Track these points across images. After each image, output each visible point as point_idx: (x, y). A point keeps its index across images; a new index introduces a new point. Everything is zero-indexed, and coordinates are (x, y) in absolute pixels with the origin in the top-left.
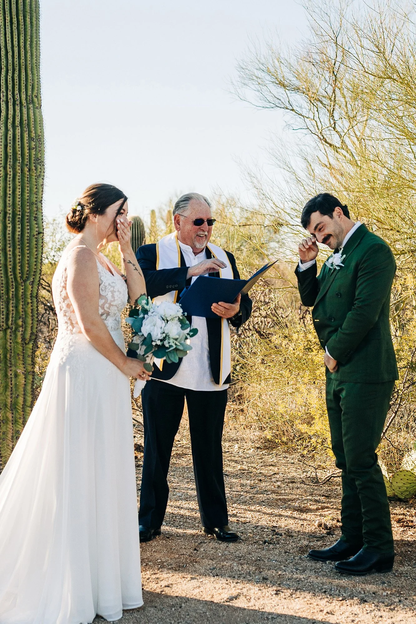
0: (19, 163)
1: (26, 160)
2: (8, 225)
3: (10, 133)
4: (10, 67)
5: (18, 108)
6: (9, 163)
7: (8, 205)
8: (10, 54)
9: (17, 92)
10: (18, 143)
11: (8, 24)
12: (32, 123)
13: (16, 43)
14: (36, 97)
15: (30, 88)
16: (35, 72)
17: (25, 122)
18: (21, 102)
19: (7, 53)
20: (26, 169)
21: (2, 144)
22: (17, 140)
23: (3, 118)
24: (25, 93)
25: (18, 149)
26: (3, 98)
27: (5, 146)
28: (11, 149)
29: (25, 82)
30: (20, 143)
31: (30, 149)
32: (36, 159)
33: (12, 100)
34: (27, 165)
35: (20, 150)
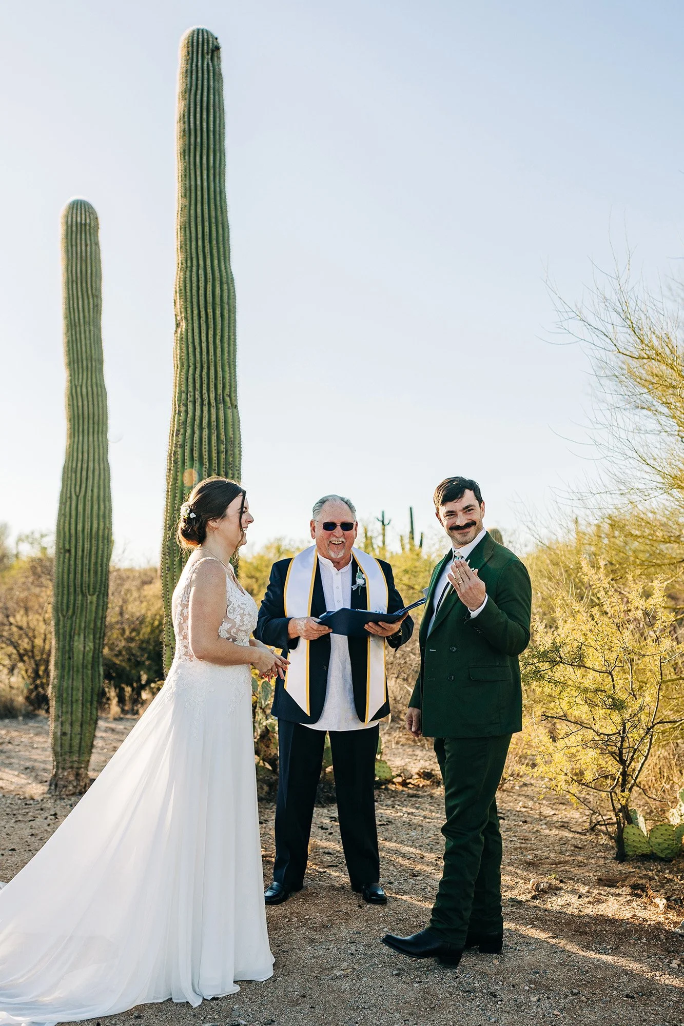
0: (206, 468)
1: (214, 465)
3: (196, 436)
4: (198, 365)
5: (206, 409)
8: (198, 350)
9: (205, 391)
10: (205, 446)
11: (196, 318)
12: (222, 424)
13: (204, 339)
14: (230, 396)
15: (220, 386)
16: (227, 369)
17: (214, 424)
18: (209, 403)
19: (195, 349)
21: (187, 448)
22: (204, 443)
23: (189, 420)
24: (214, 392)
25: (204, 453)
26: (190, 399)
27: (192, 450)
28: (197, 453)
29: (213, 380)
30: (207, 447)
31: (218, 453)
32: (227, 463)
33: (199, 400)
34: (215, 470)
35: (207, 453)
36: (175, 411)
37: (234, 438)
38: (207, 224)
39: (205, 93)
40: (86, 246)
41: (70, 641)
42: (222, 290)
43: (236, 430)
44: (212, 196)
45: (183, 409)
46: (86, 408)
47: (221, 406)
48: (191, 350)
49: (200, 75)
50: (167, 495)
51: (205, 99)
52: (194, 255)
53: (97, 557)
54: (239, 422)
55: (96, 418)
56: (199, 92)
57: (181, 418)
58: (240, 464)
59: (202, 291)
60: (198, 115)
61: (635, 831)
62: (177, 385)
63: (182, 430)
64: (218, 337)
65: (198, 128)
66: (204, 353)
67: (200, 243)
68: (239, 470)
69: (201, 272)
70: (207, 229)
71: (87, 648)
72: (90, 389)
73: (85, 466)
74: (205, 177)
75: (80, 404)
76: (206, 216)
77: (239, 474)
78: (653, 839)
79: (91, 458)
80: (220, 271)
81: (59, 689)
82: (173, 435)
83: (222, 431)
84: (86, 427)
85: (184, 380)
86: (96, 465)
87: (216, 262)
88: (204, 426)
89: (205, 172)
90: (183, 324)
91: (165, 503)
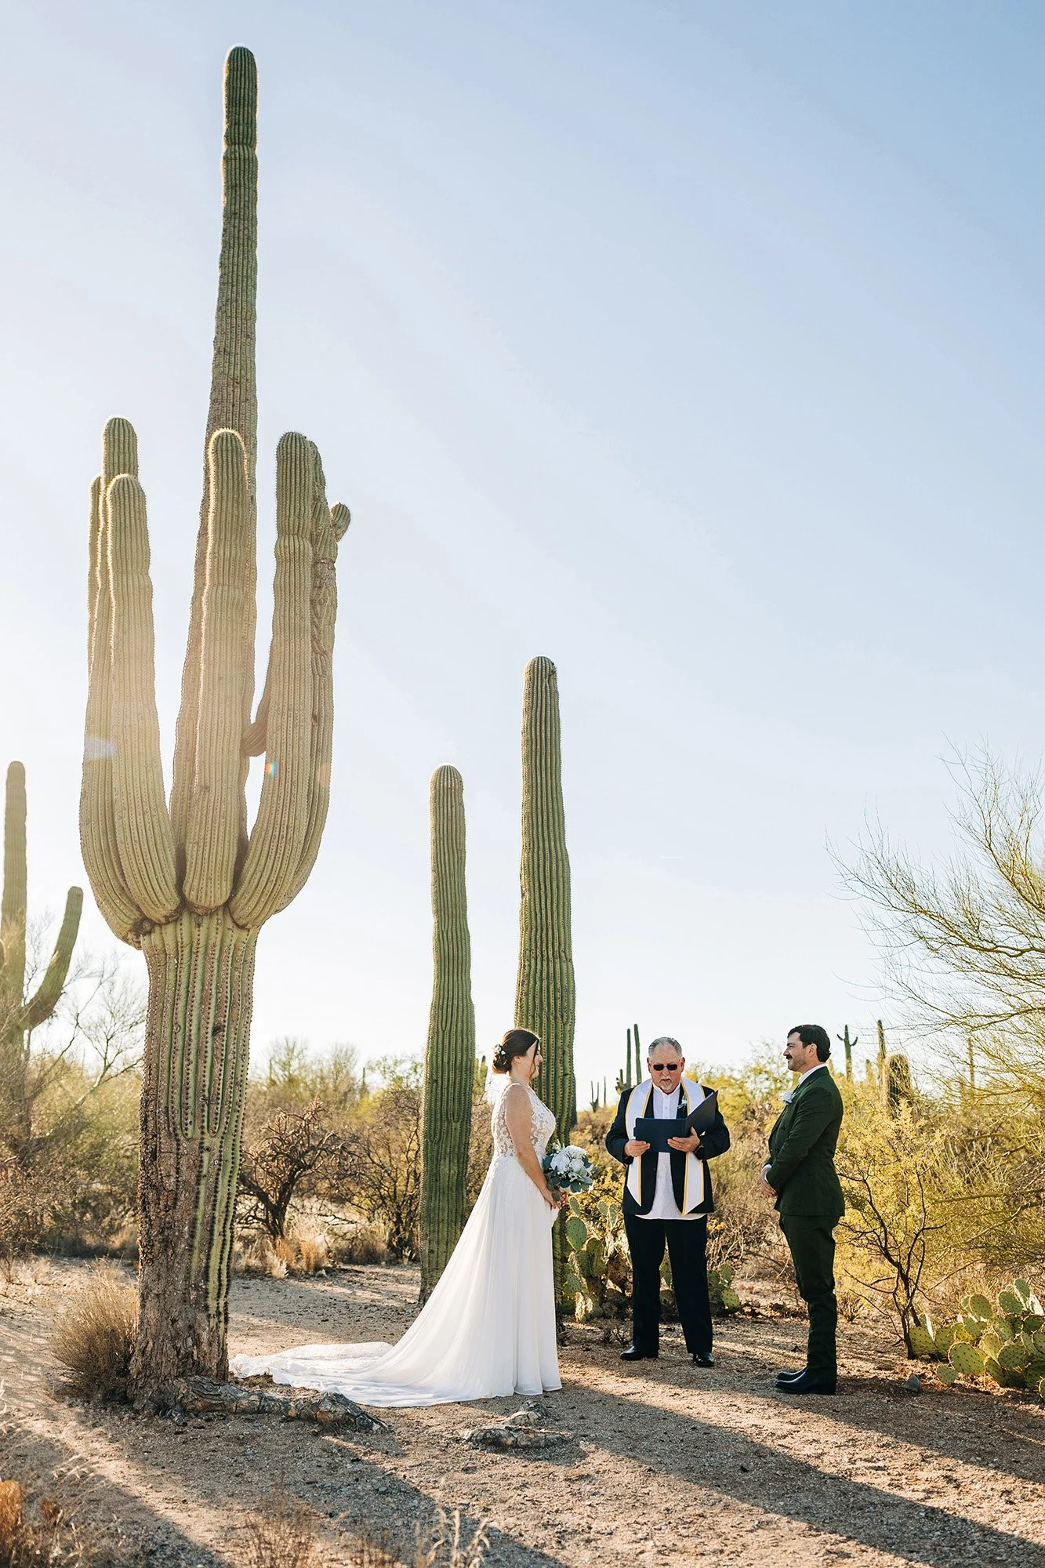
3: (538, 986)
4: (539, 928)
5: (545, 963)
8: (539, 915)
9: (544, 949)
10: (545, 994)
11: (536, 890)
12: (558, 976)
13: (543, 906)
14: (564, 952)
17: (552, 975)
18: (548, 959)
20: (552, 1017)
21: (530, 996)
22: (543, 992)
23: (532, 972)
24: (551, 950)
26: (533, 955)
27: (534, 997)
29: (551, 940)
31: (555, 999)
33: (540, 956)
35: (546, 1000)
37: (569, 985)
38: (545, 814)
39: (544, 710)
40: (452, 807)
41: (436, 1165)
42: (557, 867)
43: (571, 978)
44: (549, 791)
45: (527, 963)
46: (451, 950)
47: (557, 960)
48: (533, 915)
49: (539, 695)
51: (544, 714)
52: (535, 839)
53: (461, 1087)
54: (573, 972)
55: (460, 959)
56: (539, 709)
57: (525, 971)
59: (541, 869)
60: (538, 728)
61: (923, 1333)
62: (522, 943)
63: (526, 981)
64: (555, 905)
65: (538, 738)
66: (544, 918)
67: (540, 830)
69: (541, 852)
70: (545, 818)
71: (452, 1172)
72: (454, 934)
73: (450, 1004)
74: (544, 776)
75: (446, 948)
76: (545, 807)
78: (939, 1340)
79: (456, 996)
80: (556, 851)
81: (427, 1210)
82: (519, 984)
83: (558, 981)
84: (451, 968)
85: (527, 940)
86: (460, 1003)
87: (553, 843)
88: (543, 978)
89: (544, 772)
90: (527, 894)
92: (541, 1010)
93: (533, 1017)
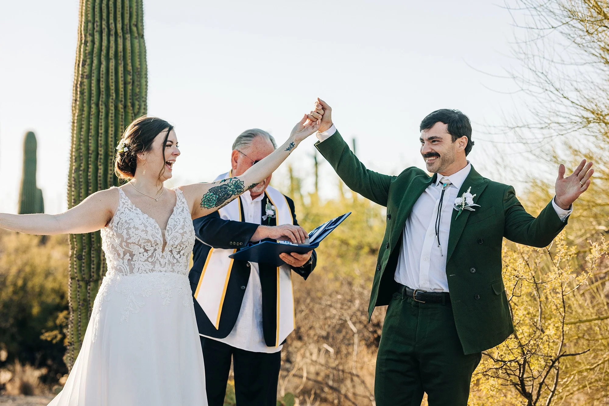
0: (112, 99)
1: (121, 96)
2: (100, 167)
3: (103, 67)
5: (112, 39)
6: (101, 99)
7: (99, 145)
9: (111, 21)
10: (112, 77)
12: (129, 55)
14: (136, 26)
15: (127, 16)
17: (121, 54)
18: (116, 33)
20: (121, 106)
21: (94, 79)
22: (110, 74)
23: (96, 50)
24: (121, 22)
25: (111, 84)
26: (97, 29)
27: (98, 81)
28: (104, 84)
29: (120, 10)
30: (113, 77)
31: (125, 84)
32: (133, 94)
33: (106, 30)
34: (122, 101)
35: (113, 84)
36: (81, 40)
37: (141, 68)
43: (143, 60)
45: (89, 39)
47: (128, 36)
50: (73, 126)
54: (145, 52)
57: (87, 48)
58: (146, 95)
62: (84, 14)
63: (88, 61)
68: (145, 101)
77: (146, 105)
82: (79, 65)
83: (129, 62)
85: (90, 9)
88: (110, 57)
91: (71, 134)
92: (108, 95)
93: (97, 105)
